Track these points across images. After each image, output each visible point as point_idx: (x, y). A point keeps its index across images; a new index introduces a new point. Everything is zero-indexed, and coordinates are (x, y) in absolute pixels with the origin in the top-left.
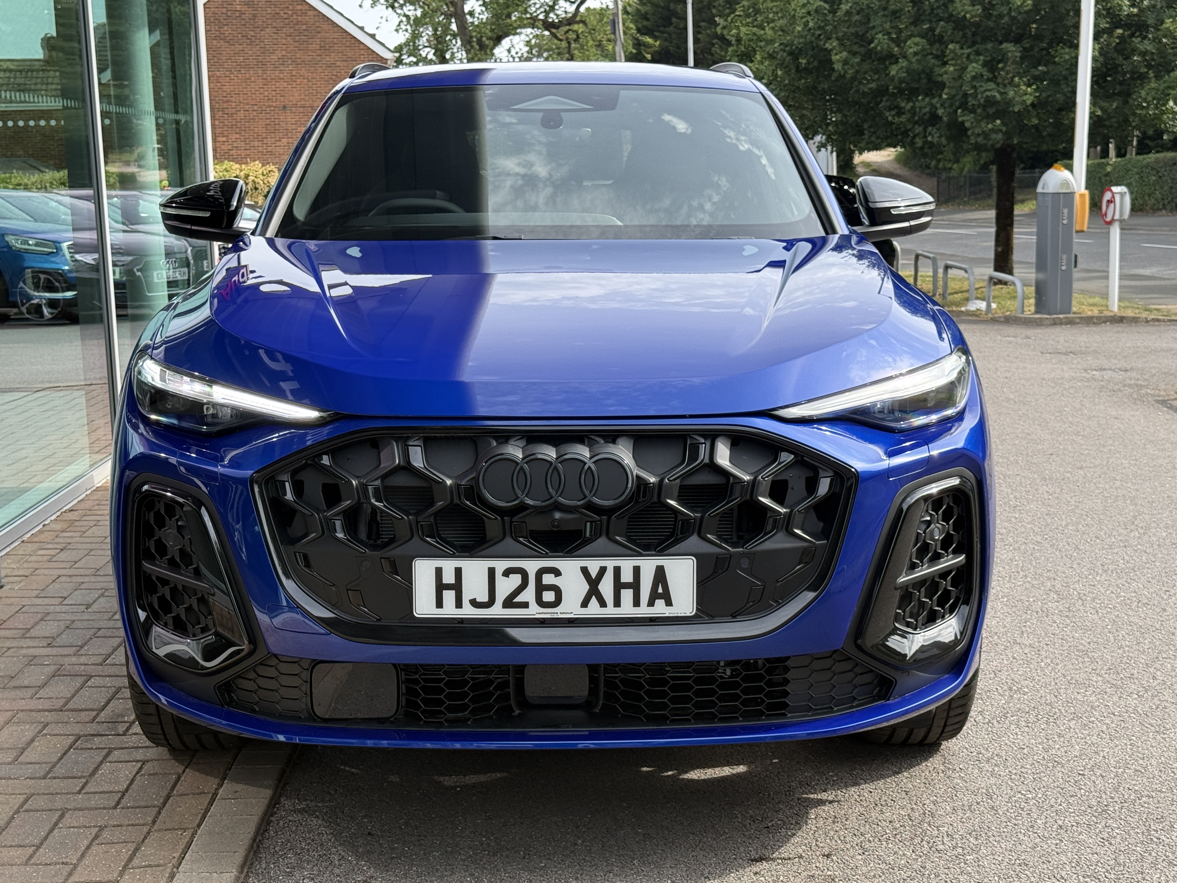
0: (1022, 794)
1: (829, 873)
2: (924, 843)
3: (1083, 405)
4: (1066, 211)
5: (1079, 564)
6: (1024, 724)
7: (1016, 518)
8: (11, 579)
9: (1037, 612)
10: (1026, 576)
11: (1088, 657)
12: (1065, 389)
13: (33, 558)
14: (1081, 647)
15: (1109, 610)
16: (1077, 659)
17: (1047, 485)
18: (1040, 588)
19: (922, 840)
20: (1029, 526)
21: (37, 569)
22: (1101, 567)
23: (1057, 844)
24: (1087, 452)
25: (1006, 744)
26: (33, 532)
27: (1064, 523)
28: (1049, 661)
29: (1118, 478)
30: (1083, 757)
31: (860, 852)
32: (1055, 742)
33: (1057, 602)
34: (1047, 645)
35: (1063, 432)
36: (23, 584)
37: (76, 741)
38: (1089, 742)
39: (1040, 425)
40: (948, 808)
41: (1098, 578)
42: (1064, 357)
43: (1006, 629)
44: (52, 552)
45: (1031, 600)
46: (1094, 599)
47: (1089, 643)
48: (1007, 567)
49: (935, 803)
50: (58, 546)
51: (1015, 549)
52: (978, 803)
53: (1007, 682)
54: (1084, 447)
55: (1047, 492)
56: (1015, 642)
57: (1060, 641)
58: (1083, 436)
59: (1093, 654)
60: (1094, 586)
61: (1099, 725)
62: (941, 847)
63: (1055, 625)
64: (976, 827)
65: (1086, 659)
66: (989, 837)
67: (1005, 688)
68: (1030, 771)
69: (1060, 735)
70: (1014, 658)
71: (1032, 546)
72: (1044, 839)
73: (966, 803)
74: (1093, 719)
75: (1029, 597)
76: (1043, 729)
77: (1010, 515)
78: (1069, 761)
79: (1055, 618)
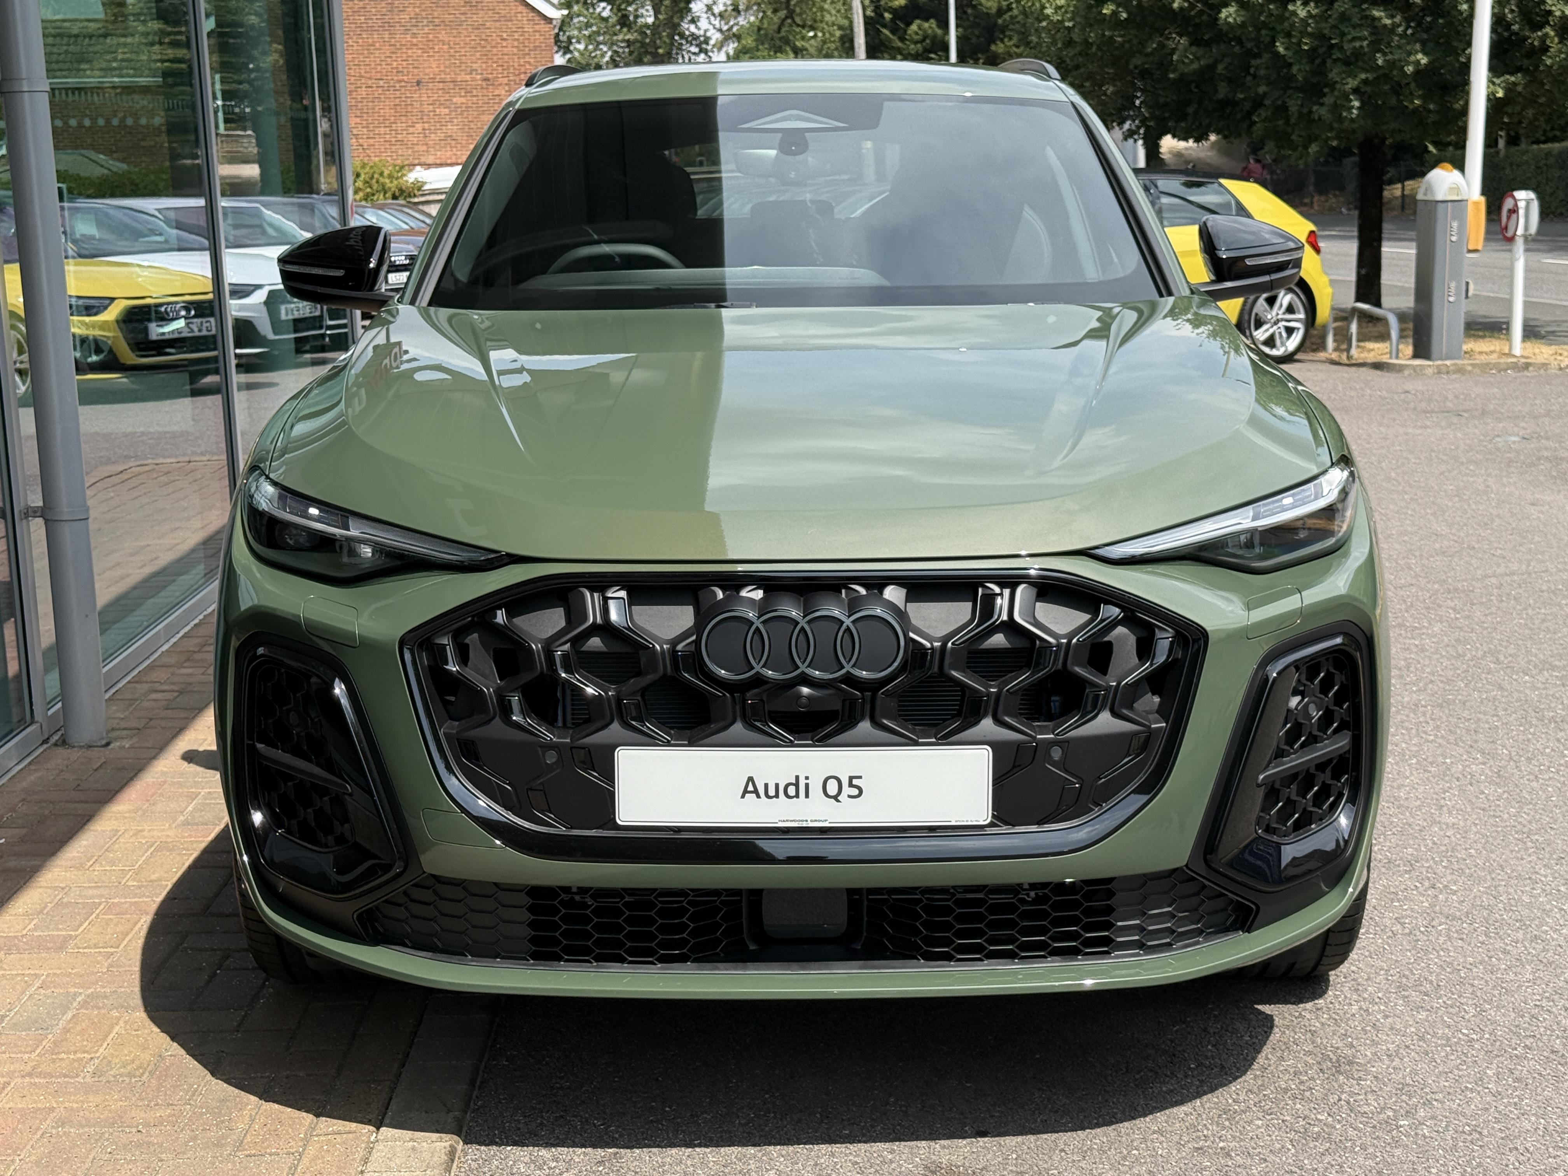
0: (1463, 1034)
1: (1221, 1145)
2: (1343, 1103)
3: (1488, 486)
4: (1455, 224)
5: (1506, 710)
6: (1455, 935)
7: (1417, 646)
8: (118, 733)
9: (1458, 779)
10: (1437, 728)
11: (1532, 841)
12: (1462, 463)
13: (146, 704)
14: (1519, 827)
15: (1551, 775)
16: (1517, 845)
17: (1451, 599)
18: (1457, 744)
19: (1340, 1100)
20: (1436, 657)
21: (151, 719)
22: (1533, 714)
23: (1515, 1104)
24: (1499, 552)
25: (1436, 963)
26: (141, 668)
27: (1480, 653)
28: (1479, 846)
29: (1544, 588)
30: (1538, 982)
31: (1260, 1115)
32: (1499, 960)
33: (1484, 764)
34: (1476, 825)
35: (1466, 525)
36: (135, 740)
37: (227, 957)
38: (1545, 961)
39: (1434, 514)
40: (1369, 1054)
41: (1532, 730)
42: (1455, 420)
43: (1418, 803)
44: (168, 696)
45: (1448, 761)
46: (1529, 760)
47: (1530, 822)
48: (1412, 715)
49: (1352, 1046)
50: (176, 688)
51: (1419, 690)
52: (1407, 1047)
53: (1428, 878)
54: (1496, 545)
55: (1454, 610)
56: (1435, 822)
57: (1491, 820)
58: (1492, 529)
59: (1536, 837)
60: (1529, 740)
61: (1555, 936)
62: (1366, 1109)
63: (1482, 796)
64: (1408, 1080)
65: (1530, 844)
66: (1427, 1094)
67: (1427, 884)
68: (1470, 1002)
69: (1506, 952)
70: (1434, 843)
71: (1441, 685)
72: (1497, 1095)
73: (1391, 1047)
74: (1545, 928)
75: (1446, 758)
76: (1482, 943)
77: (1408, 641)
78: (1520, 986)
79: (1482, 788)
